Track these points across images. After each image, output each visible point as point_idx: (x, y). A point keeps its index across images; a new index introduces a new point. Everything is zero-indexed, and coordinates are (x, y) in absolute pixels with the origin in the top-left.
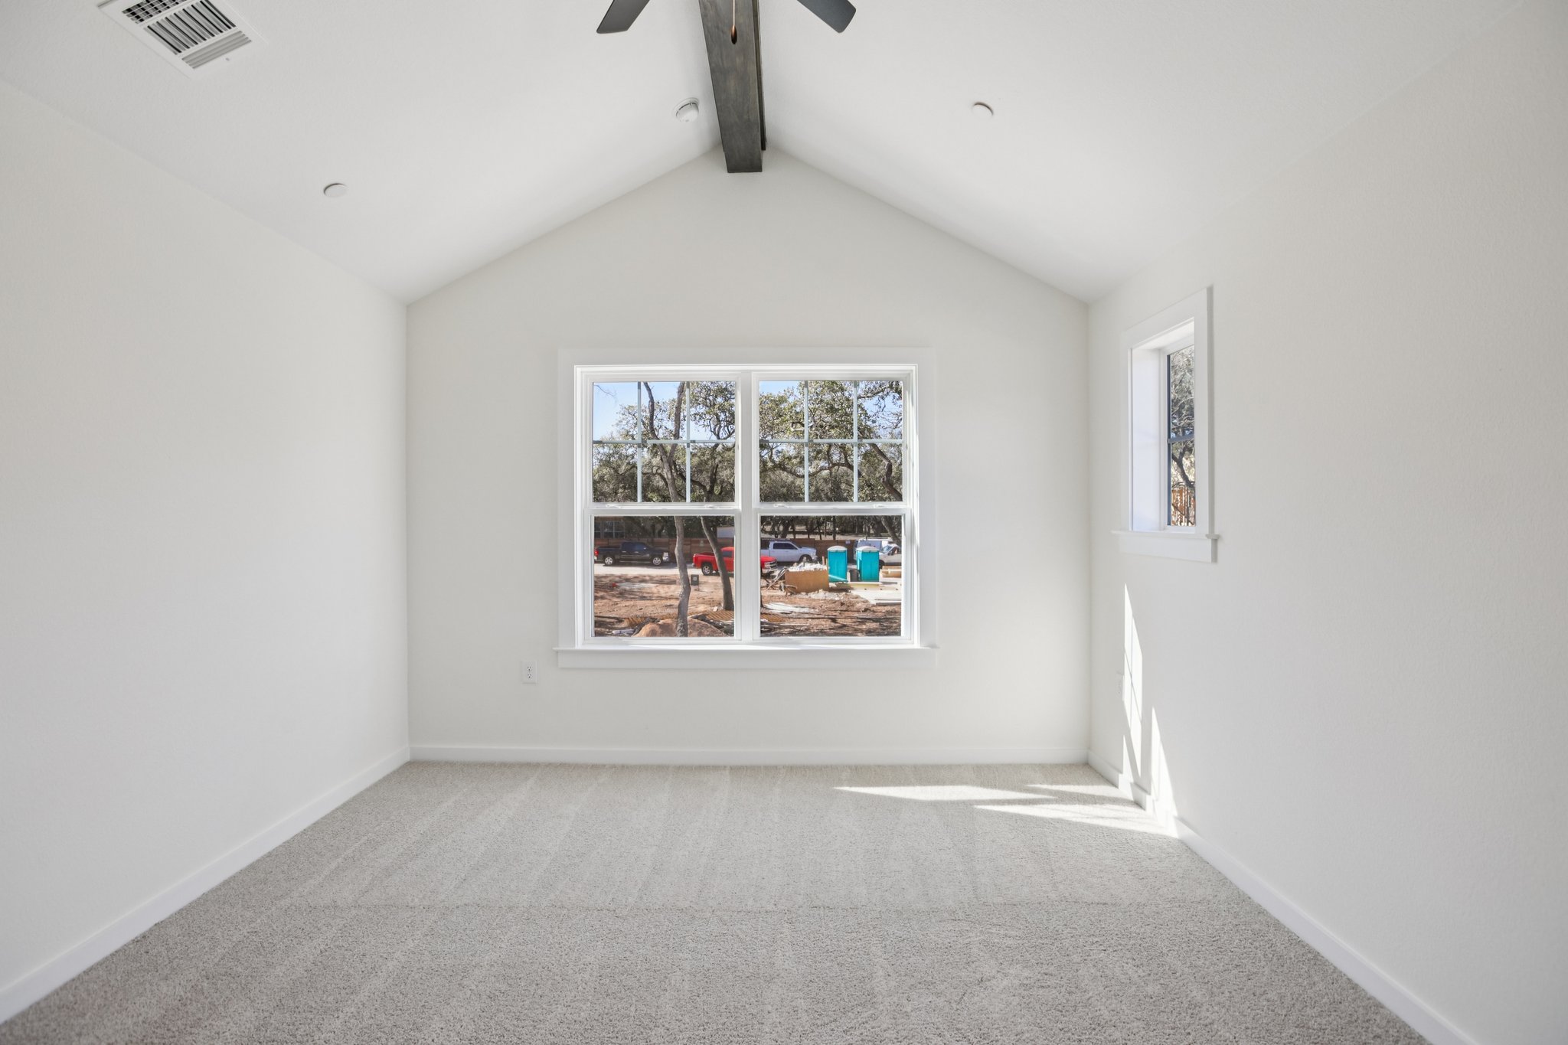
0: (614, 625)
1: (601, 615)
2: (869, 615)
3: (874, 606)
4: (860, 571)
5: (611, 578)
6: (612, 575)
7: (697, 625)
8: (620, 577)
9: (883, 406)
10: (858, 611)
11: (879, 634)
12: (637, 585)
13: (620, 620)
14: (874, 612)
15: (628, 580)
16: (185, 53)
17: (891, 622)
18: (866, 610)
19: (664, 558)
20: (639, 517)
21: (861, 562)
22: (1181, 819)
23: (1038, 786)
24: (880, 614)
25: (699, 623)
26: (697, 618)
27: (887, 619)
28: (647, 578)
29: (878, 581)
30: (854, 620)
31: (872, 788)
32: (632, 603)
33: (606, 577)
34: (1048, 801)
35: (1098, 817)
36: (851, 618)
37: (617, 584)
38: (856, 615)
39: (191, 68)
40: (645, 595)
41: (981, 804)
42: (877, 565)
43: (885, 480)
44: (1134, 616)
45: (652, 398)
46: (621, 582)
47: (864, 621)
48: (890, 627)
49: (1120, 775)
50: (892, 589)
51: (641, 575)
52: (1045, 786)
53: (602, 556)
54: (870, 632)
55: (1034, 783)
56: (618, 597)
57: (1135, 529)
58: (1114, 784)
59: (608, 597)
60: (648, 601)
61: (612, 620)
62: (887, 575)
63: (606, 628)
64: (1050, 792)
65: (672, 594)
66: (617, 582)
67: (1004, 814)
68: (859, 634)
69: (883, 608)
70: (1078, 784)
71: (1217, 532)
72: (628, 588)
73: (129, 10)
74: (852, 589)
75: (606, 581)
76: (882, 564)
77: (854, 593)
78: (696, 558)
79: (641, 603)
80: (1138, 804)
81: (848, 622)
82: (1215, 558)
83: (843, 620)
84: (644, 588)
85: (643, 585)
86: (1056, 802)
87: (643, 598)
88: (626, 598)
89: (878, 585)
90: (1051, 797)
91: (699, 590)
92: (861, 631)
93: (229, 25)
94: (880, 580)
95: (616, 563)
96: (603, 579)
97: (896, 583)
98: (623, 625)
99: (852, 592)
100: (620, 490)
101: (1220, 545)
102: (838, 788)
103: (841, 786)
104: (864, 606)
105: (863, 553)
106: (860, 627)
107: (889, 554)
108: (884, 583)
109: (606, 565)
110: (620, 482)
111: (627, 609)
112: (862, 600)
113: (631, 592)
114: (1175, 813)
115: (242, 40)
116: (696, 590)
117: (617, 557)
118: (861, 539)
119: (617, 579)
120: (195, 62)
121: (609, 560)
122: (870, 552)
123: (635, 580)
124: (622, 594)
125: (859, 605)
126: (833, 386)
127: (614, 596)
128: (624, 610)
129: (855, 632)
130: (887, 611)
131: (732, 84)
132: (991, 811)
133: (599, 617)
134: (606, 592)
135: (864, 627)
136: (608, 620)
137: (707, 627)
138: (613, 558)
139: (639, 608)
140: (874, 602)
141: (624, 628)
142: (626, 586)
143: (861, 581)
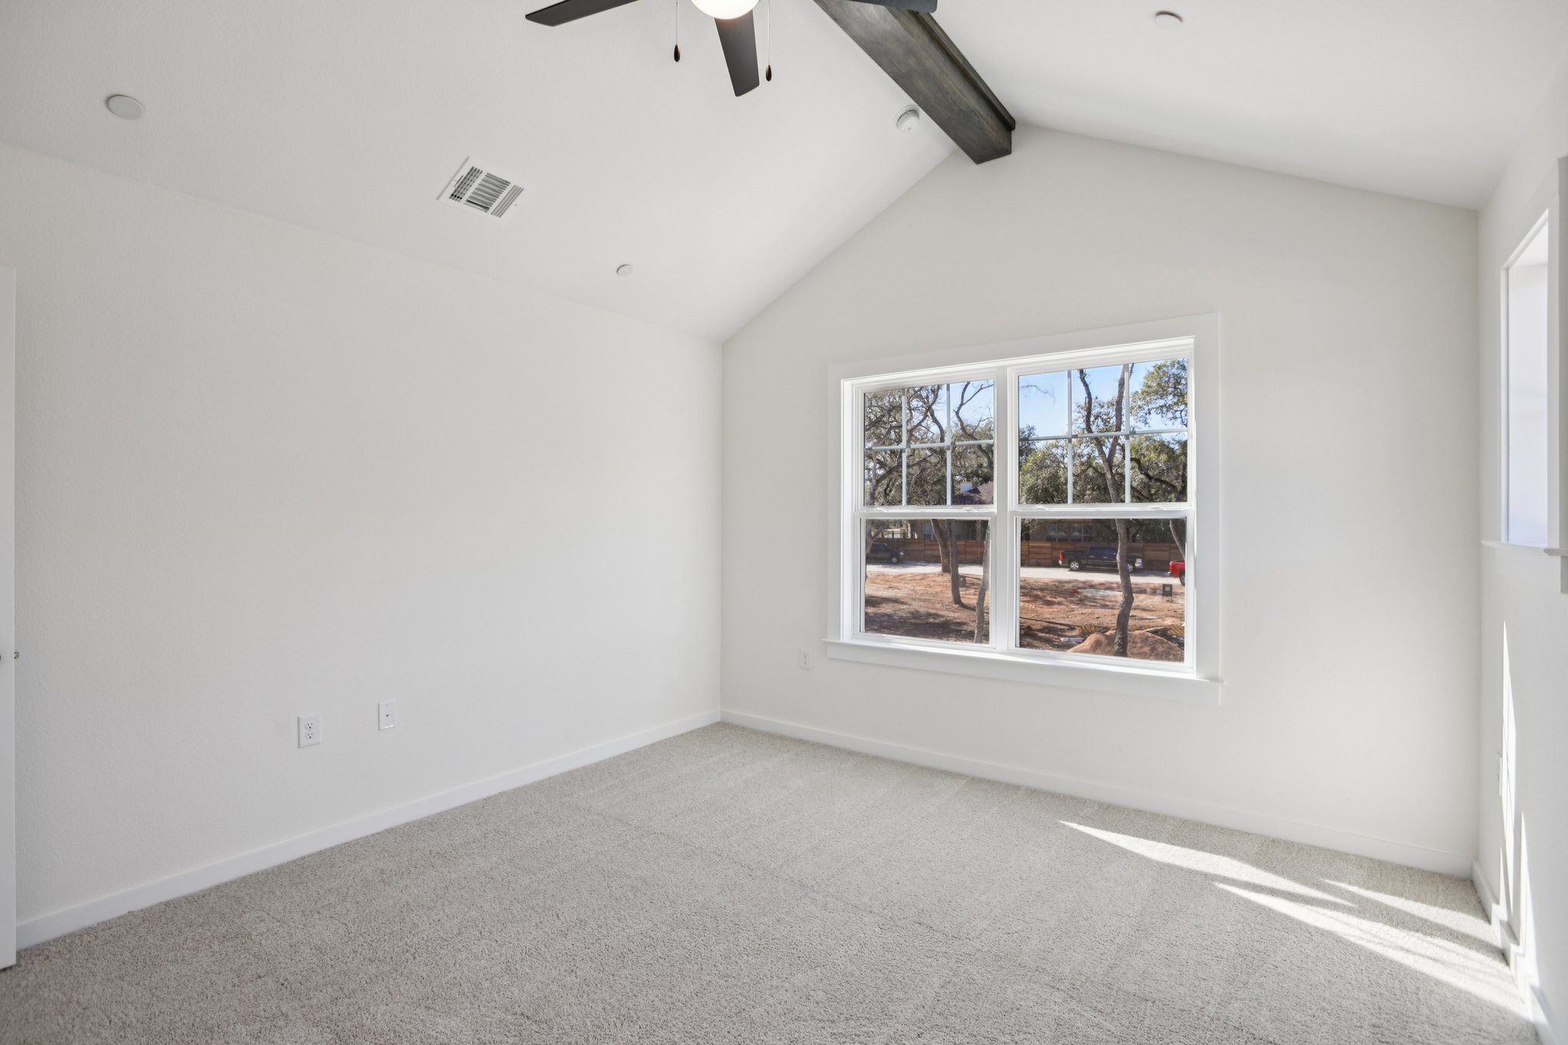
0: (1065, 632)
1: (1053, 621)
5: (1075, 584)
6: (1076, 581)
7: (1150, 640)
8: (1084, 583)
12: (1102, 593)
13: (1072, 628)
15: (1092, 586)
16: (492, 209)
19: (1137, 565)
20: (1109, 519)
23: (1344, 885)
25: (1153, 637)
26: (1155, 632)
28: (1115, 586)
31: (1109, 833)
32: (1090, 610)
33: (1069, 582)
34: (1336, 907)
37: (1079, 590)
39: (498, 218)
40: (1107, 603)
41: (1227, 884)
45: (1089, 394)
46: (1084, 588)
49: (1495, 905)
51: (1108, 582)
52: (1354, 889)
53: (1067, 561)
55: (1339, 881)
56: (1077, 604)
57: (1510, 540)
58: (1481, 916)
59: (1066, 603)
60: (1109, 610)
61: (1064, 627)
63: (1055, 635)
64: (1352, 897)
65: (1139, 604)
66: (1080, 588)
67: (1247, 902)
72: (1090, 595)
73: (452, 195)
75: (1069, 586)
78: (1173, 566)
79: (1099, 611)
80: (1503, 954)
82: (1563, 586)
84: (1108, 596)
85: (1109, 592)
86: (1350, 911)
87: (1104, 606)
88: (1086, 605)
90: (1346, 903)
91: (1172, 602)
93: (507, 183)
95: (1082, 568)
96: (1065, 584)
98: (1074, 633)
100: (1088, 492)
102: (1062, 822)
103: (1069, 821)
109: (1072, 570)
110: (1089, 483)
111: (1083, 616)
113: (1093, 599)
115: (517, 191)
116: (1168, 601)
117: (1084, 562)
119: (1081, 585)
120: (499, 213)
121: (1075, 565)
123: (1102, 587)
124: (1082, 602)
127: (1072, 602)
128: (1079, 618)
131: (921, 84)
132: (1234, 894)
133: (1051, 623)
134: (1065, 597)
136: (1060, 627)
137: (1162, 643)
138: (1080, 564)
139: (1096, 616)
141: (1075, 637)
142: (1089, 593)
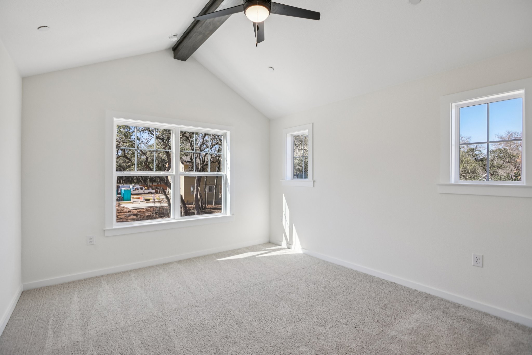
2: (131, 213)
3: (132, 210)
4: (123, 197)
9: (142, 136)
10: (126, 212)
11: (137, 220)
14: (132, 212)
17: (141, 215)
18: (129, 212)
21: (123, 194)
22: (303, 248)
23: (265, 249)
24: (135, 213)
27: (139, 214)
29: (130, 200)
30: (125, 216)
35: (285, 253)
36: (124, 215)
38: (125, 214)
41: (258, 255)
42: (130, 194)
43: (145, 163)
44: (286, 201)
47: (129, 216)
48: (141, 217)
49: (282, 243)
50: (137, 203)
54: (133, 220)
55: (263, 249)
57: (287, 180)
58: (281, 245)
62: (133, 198)
64: (269, 250)
68: (129, 221)
69: (136, 210)
70: (273, 247)
71: (314, 180)
74: (121, 204)
76: (131, 194)
77: (122, 206)
80: (289, 248)
81: (123, 217)
82: (314, 186)
83: (121, 216)
86: (273, 251)
89: (131, 202)
90: (271, 251)
92: (130, 220)
94: (131, 200)
97: (138, 201)
99: (121, 205)
101: (315, 183)
102: (216, 260)
104: (128, 210)
105: (124, 190)
106: (128, 218)
107: (133, 191)
108: (134, 201)
112: (126, 208)
114: (301, 247)
118: (121, 185)
122: (127, 190)
125: (126, 210)
126: (125, 127)
129: (127, 221)
130: (138, 212)
132: (261, 257)
135: (130, 218)
140: (132, 209)
143: (123, 201)
